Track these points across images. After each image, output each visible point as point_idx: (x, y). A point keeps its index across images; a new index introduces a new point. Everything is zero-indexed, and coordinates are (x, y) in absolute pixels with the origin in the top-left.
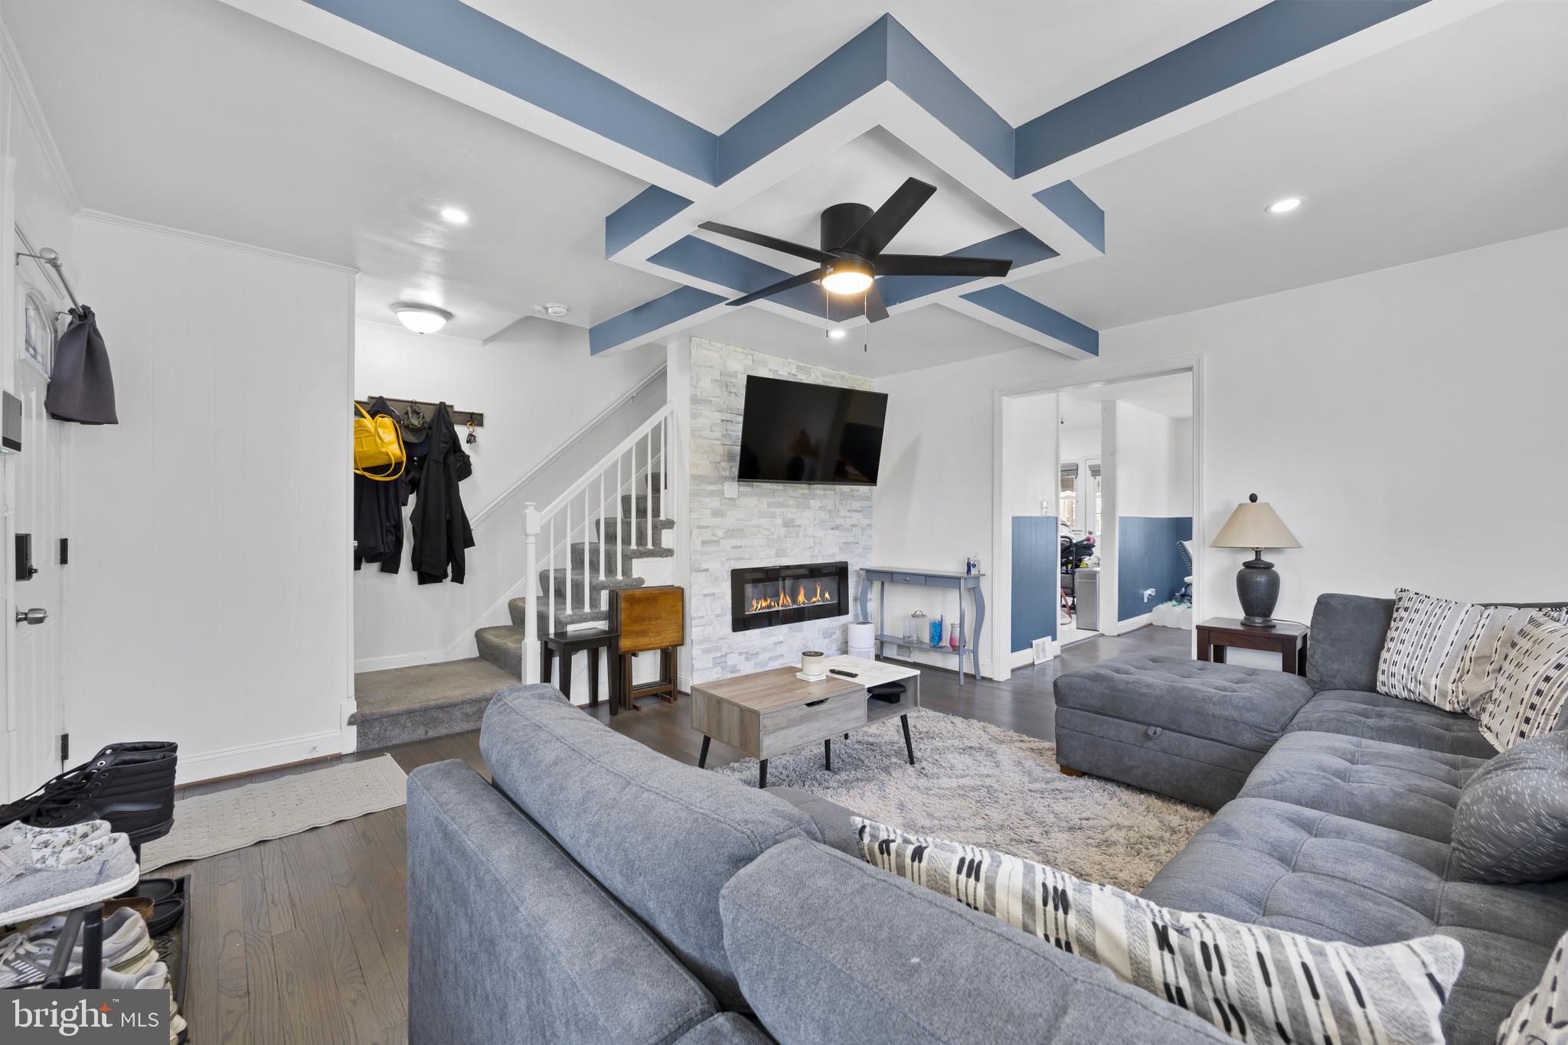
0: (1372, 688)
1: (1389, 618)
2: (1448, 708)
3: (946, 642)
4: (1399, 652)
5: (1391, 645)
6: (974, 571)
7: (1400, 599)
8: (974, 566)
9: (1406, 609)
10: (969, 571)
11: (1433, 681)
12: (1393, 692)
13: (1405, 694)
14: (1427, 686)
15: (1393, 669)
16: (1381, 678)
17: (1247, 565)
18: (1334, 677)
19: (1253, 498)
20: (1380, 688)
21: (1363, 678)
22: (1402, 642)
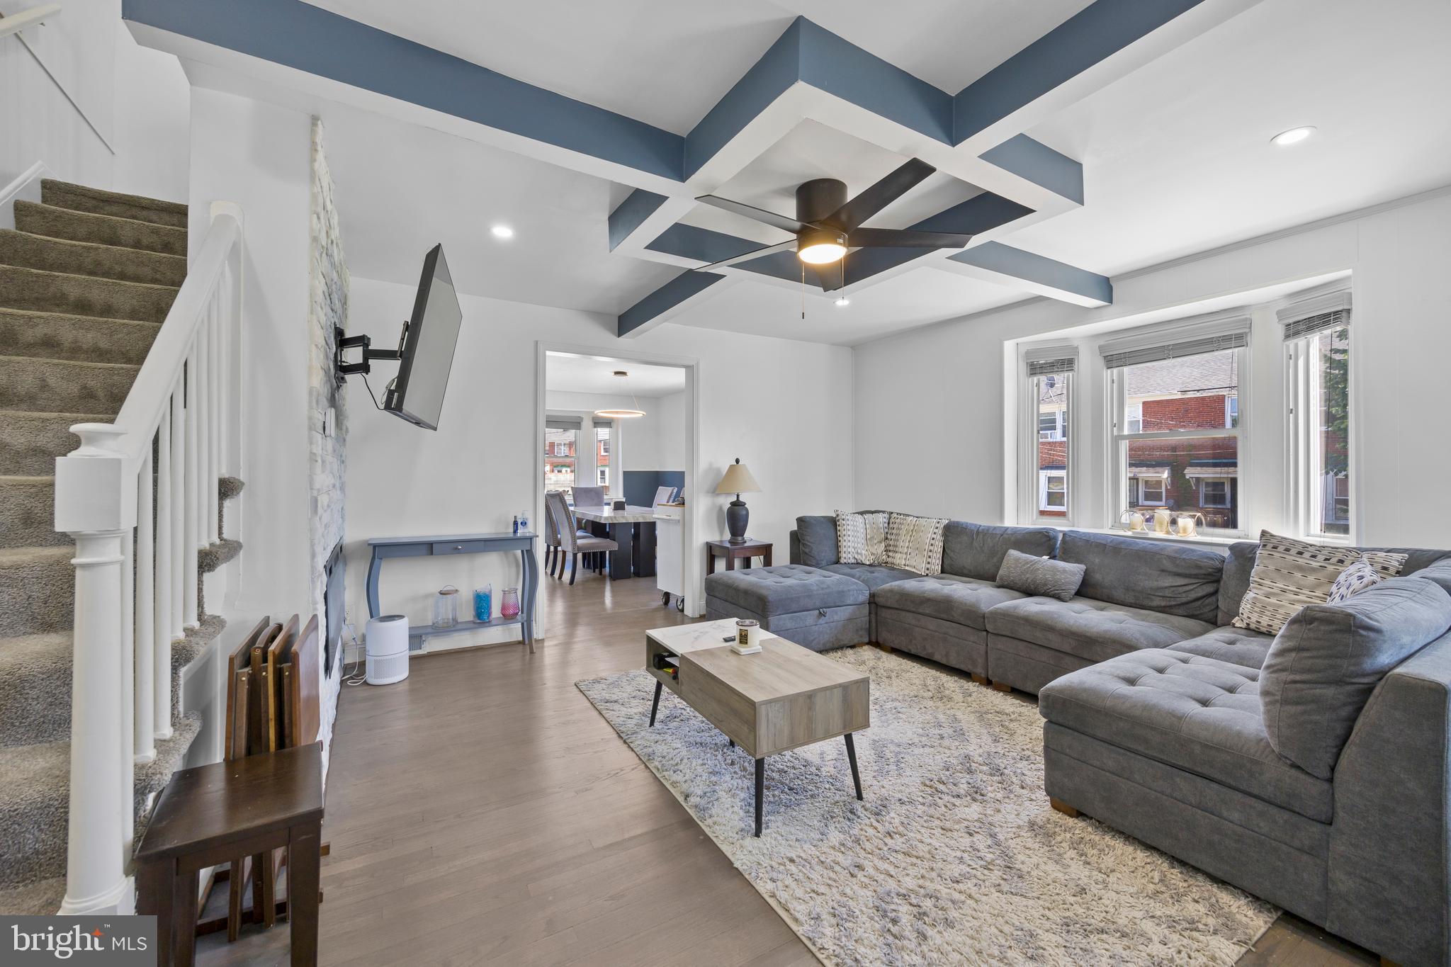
0: (837, 562)
1: (835, 525)
2: (868, 563)
3: (496, 612)
4: (849, 541)
5: (845, 538)
6: (520, 532)
7: (838, 515)
8: (524, 524)
9: (843, 520)
10: (515, 531)
11: (863, 552)
12: (849, 561)
13: (853, 561)
14: (861, 554)
15: (849, 550)
16: (843, 555)
17: (733, 504)
18: (823, 560)
19: (737, 461)
20: (842, 561)
21: (834, 559)
22: (849, 536)
